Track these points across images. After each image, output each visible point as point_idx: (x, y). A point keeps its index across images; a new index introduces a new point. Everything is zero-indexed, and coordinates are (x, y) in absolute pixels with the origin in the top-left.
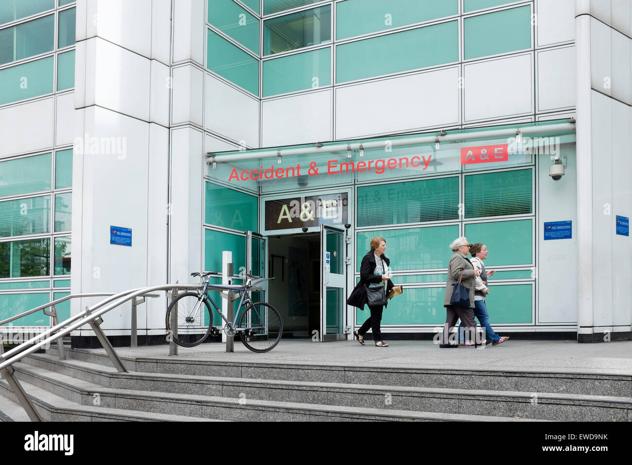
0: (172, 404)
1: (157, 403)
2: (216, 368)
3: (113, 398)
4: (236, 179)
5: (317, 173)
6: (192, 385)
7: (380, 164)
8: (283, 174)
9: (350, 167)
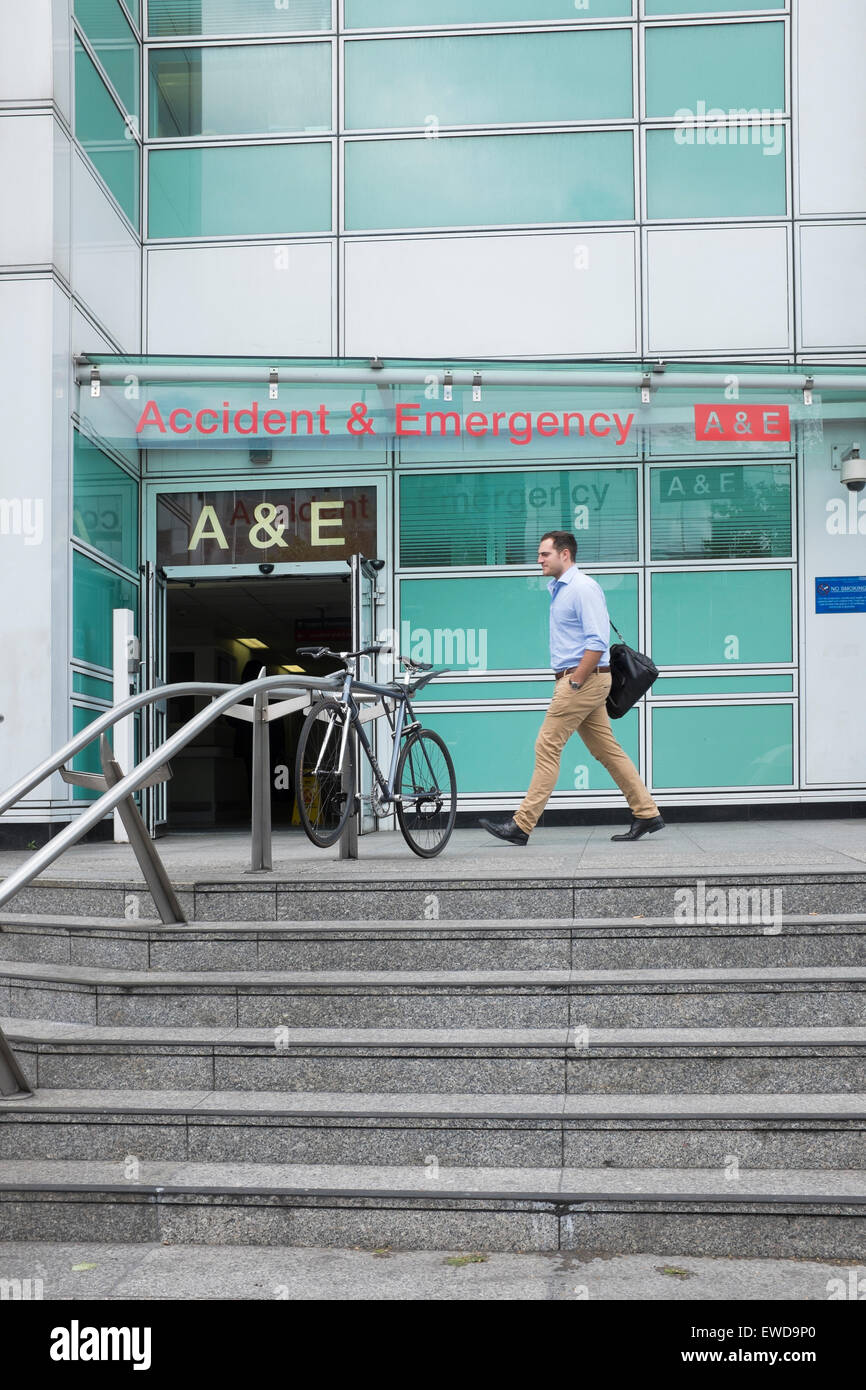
0: (461, 1001)
1: (405, 1001)
2: (487, 896)
3: (227, 999)
4: (157, 427)
5: (371, 432)
6: (467, 946)
7: (520, 423)
8: (284, 425)
9: (450, 423)
